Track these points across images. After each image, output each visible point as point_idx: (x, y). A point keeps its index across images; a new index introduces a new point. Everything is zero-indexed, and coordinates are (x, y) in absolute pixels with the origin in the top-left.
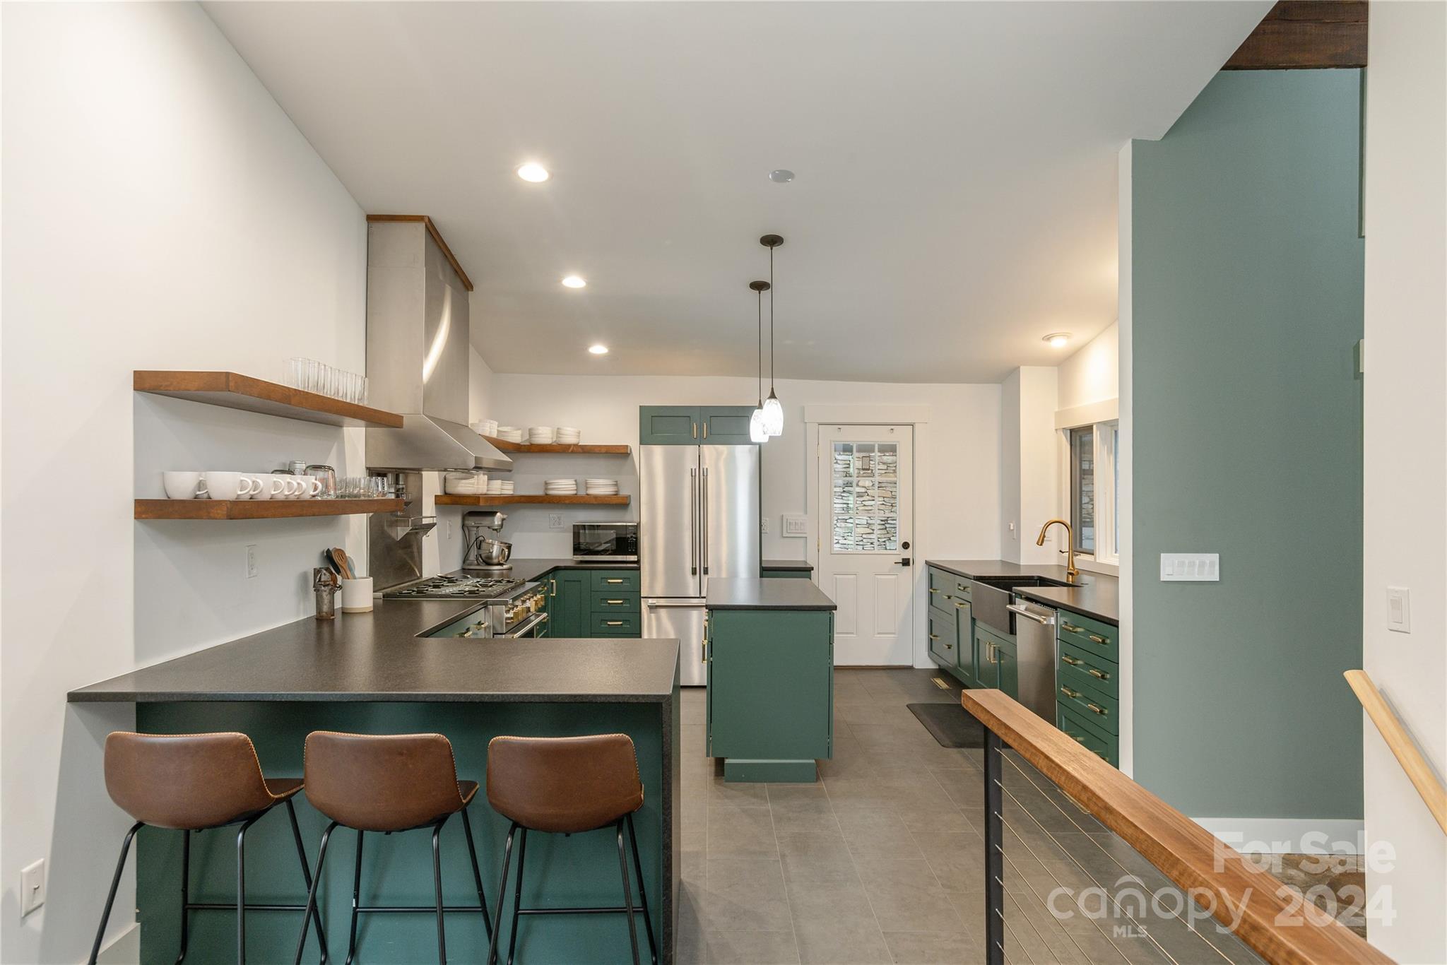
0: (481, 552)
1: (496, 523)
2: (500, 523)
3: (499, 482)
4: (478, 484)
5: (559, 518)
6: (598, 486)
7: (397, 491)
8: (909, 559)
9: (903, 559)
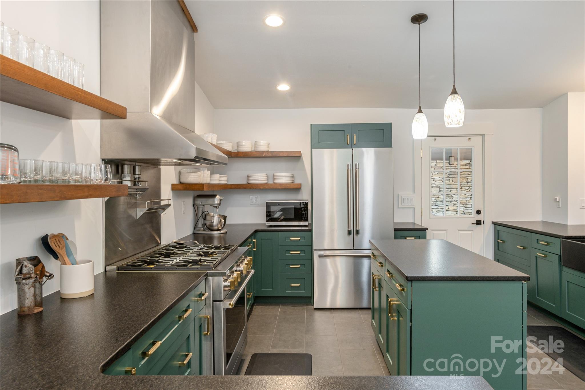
0: (206, 222)
1: (216, 202)
2: (219, 202)
3: (218, 175)
4: (203, 177)
5: (256, 198)
6: (281, 177)
7: (134, 180)
8: (480, 221)
9: (477, 221)
